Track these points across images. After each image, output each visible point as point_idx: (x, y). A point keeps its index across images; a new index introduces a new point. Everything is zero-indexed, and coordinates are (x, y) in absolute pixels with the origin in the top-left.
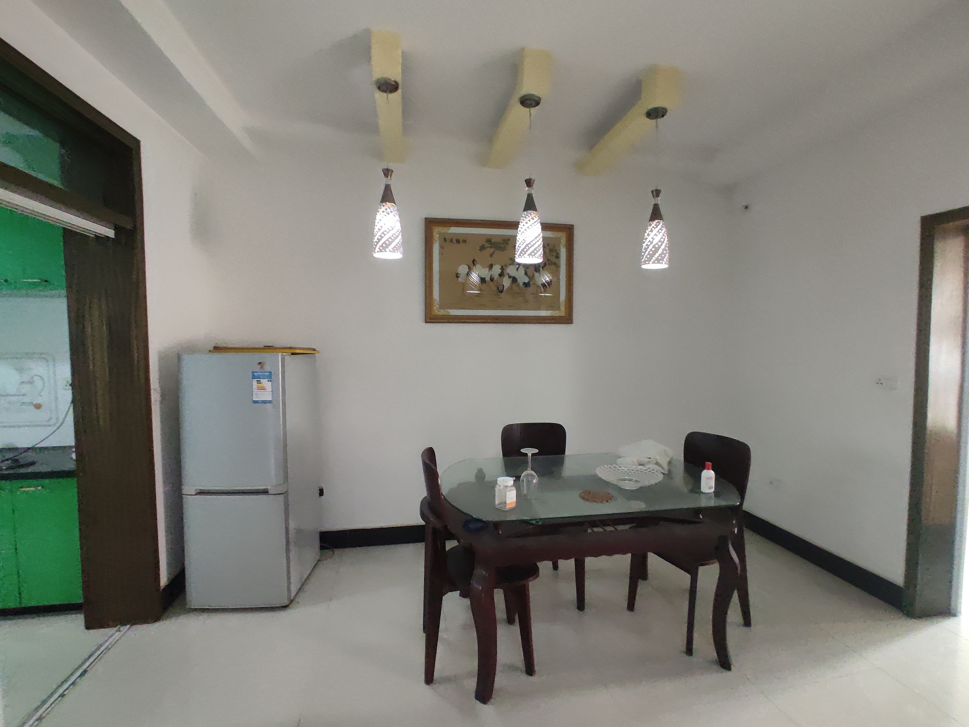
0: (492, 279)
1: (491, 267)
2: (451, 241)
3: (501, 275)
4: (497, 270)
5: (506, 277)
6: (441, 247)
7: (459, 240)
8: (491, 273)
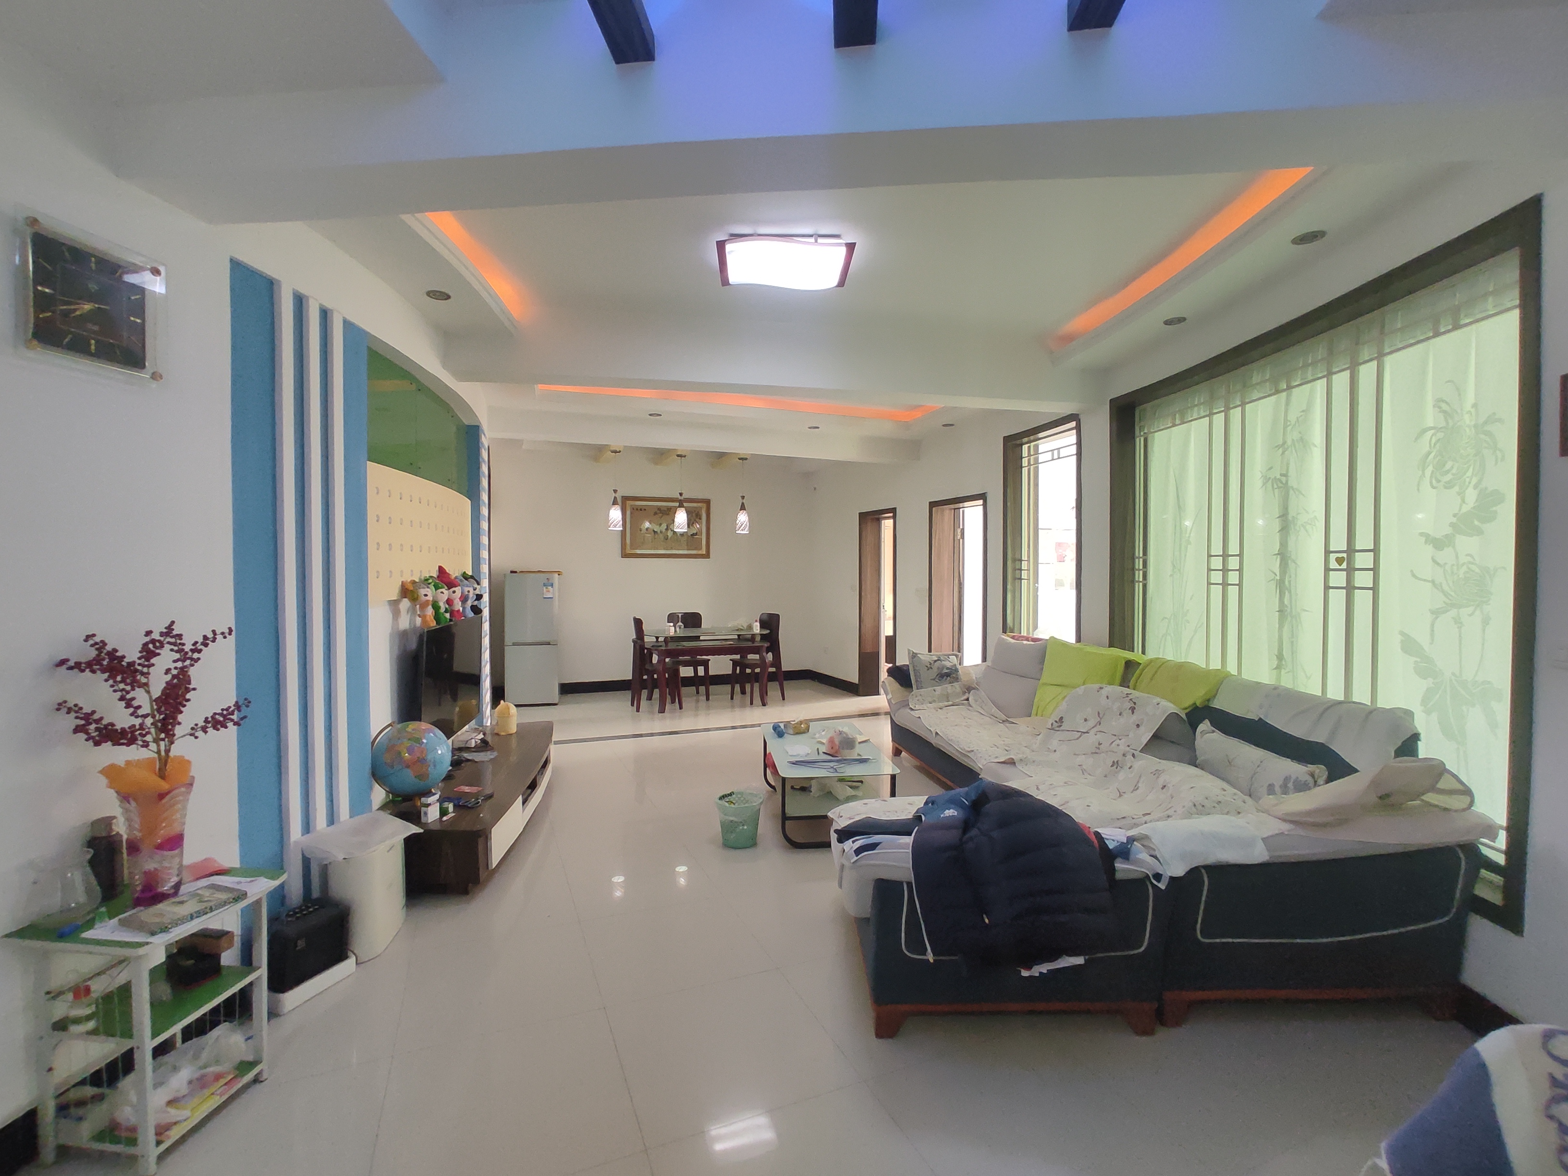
0: (661, 532)
1: (660, 525)
2: (637, 509)
3: (667, 529)
4: (664, 526)
5: (670, 531)
6: (631, 513)
7: (641, 509)
8: (661, 528)
